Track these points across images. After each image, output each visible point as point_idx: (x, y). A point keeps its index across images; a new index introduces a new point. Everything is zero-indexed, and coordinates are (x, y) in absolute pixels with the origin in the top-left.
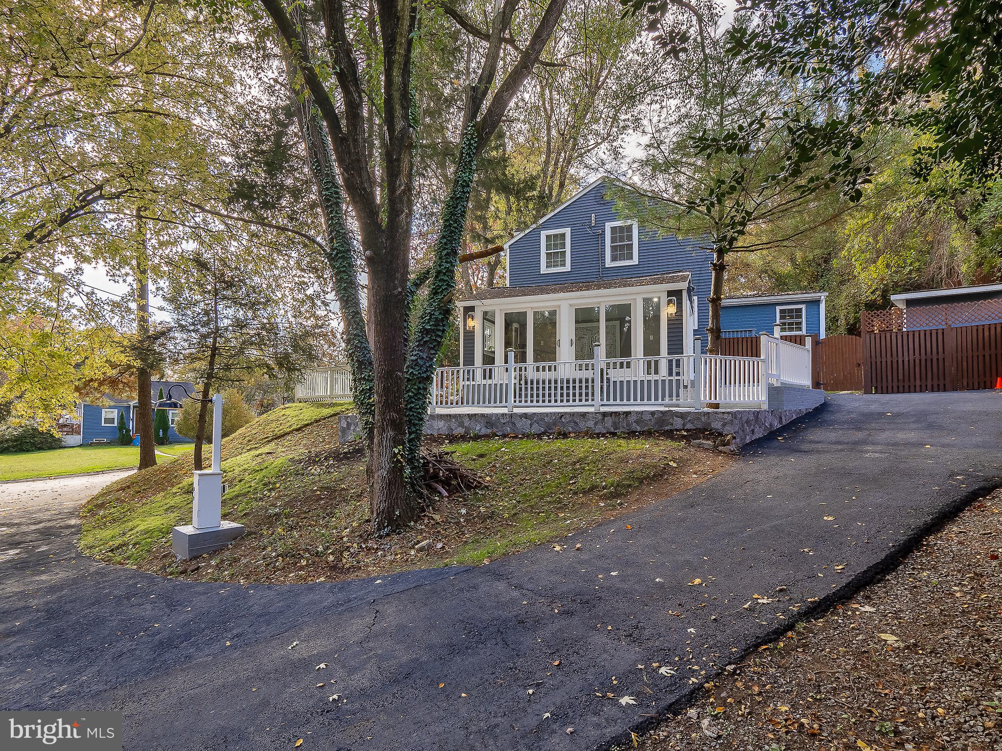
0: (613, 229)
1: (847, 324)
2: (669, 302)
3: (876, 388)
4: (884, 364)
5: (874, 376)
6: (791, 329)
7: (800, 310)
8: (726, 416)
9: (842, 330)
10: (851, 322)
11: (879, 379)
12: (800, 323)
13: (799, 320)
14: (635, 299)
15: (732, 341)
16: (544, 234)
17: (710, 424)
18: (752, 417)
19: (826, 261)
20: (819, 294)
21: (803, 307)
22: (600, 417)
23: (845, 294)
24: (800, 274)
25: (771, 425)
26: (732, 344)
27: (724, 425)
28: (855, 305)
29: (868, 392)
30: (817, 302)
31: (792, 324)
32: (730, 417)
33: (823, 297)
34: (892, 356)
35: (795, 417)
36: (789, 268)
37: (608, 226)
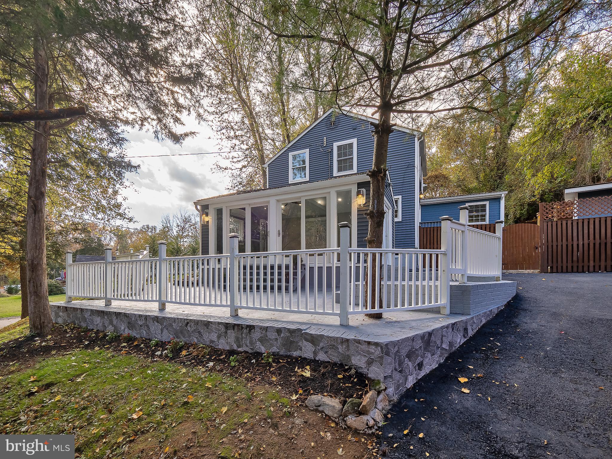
0: (339, 147)
1: (515, 218)
2: (358, 193)
3: (552, 268)
4: (559, 247)
5: (550, 257)
6: (477, 220)
7: (484, 206)
8: (372, 349)
9: (511, 221)
10: (518, 216)
11: (555, 260)
12: (484, 216)
13: (484, 213)
14: (329, 192)
15: (428, 230)
16: (291, 154)
17: (349, 357)
18: (419, 344)
19: (500, 178)
20: (501, 193)
21: (487, 203)
22: (223, 329)
23: (513, 198)
24: (482, 187)
25: (451, 344)
26: (428, 232)
27: (370, 363)
28: (521, 205)
29: (544, 271)
30: (498, 199)
31: (478, 216)
32: (378, 352)
33: (503, 195)
34: (567, 240)
35: (484, 321)
36: (476, 184)
37: (336, 145)
